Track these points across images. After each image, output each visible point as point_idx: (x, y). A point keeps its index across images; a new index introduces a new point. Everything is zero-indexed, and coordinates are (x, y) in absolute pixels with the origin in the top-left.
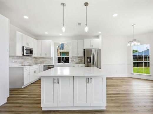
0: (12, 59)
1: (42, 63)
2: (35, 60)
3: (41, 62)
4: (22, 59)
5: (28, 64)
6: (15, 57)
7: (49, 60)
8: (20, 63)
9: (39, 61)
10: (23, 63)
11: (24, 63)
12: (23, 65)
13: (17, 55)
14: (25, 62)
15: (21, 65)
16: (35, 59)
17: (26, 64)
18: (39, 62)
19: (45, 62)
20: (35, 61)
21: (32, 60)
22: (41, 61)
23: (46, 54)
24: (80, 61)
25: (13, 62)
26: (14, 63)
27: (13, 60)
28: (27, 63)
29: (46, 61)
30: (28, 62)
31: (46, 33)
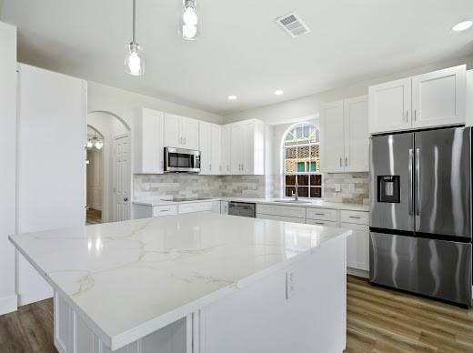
0: (144, 181)
1: (237, 194)
2: (221, 183)
3: (234, 191)
4: (175, 181)
5: (196, 196)
6: (153, 177)
7: (254, 185)
8: (167, 193)
9: (230, 188)
10: (177, 193)
11: (181, 193)
12: (179, 197)
13: (144, 171)
14: (184, 189)
15: (171, 197)
16: (223, 181)
17: (187, 197)
18: (231, 192)
19: (244, 192)
20: (220, 187)
21: (209, 185)
22: (236, 188)
23: (241, 167)
24: (361, 191)
25: (148, 188)
26: (149, 193)
27: (147, 186)
28: (194, 192)
29: (246, 188)
30: (195, 189)
31: (232, 98)
